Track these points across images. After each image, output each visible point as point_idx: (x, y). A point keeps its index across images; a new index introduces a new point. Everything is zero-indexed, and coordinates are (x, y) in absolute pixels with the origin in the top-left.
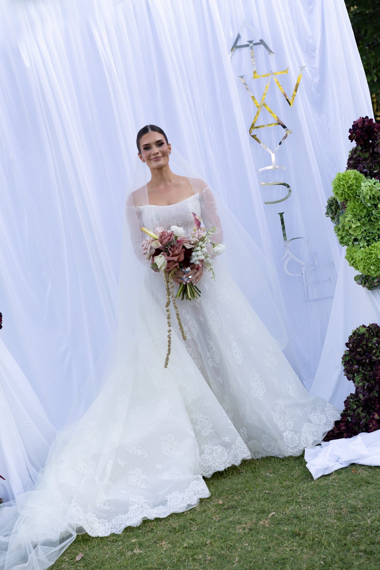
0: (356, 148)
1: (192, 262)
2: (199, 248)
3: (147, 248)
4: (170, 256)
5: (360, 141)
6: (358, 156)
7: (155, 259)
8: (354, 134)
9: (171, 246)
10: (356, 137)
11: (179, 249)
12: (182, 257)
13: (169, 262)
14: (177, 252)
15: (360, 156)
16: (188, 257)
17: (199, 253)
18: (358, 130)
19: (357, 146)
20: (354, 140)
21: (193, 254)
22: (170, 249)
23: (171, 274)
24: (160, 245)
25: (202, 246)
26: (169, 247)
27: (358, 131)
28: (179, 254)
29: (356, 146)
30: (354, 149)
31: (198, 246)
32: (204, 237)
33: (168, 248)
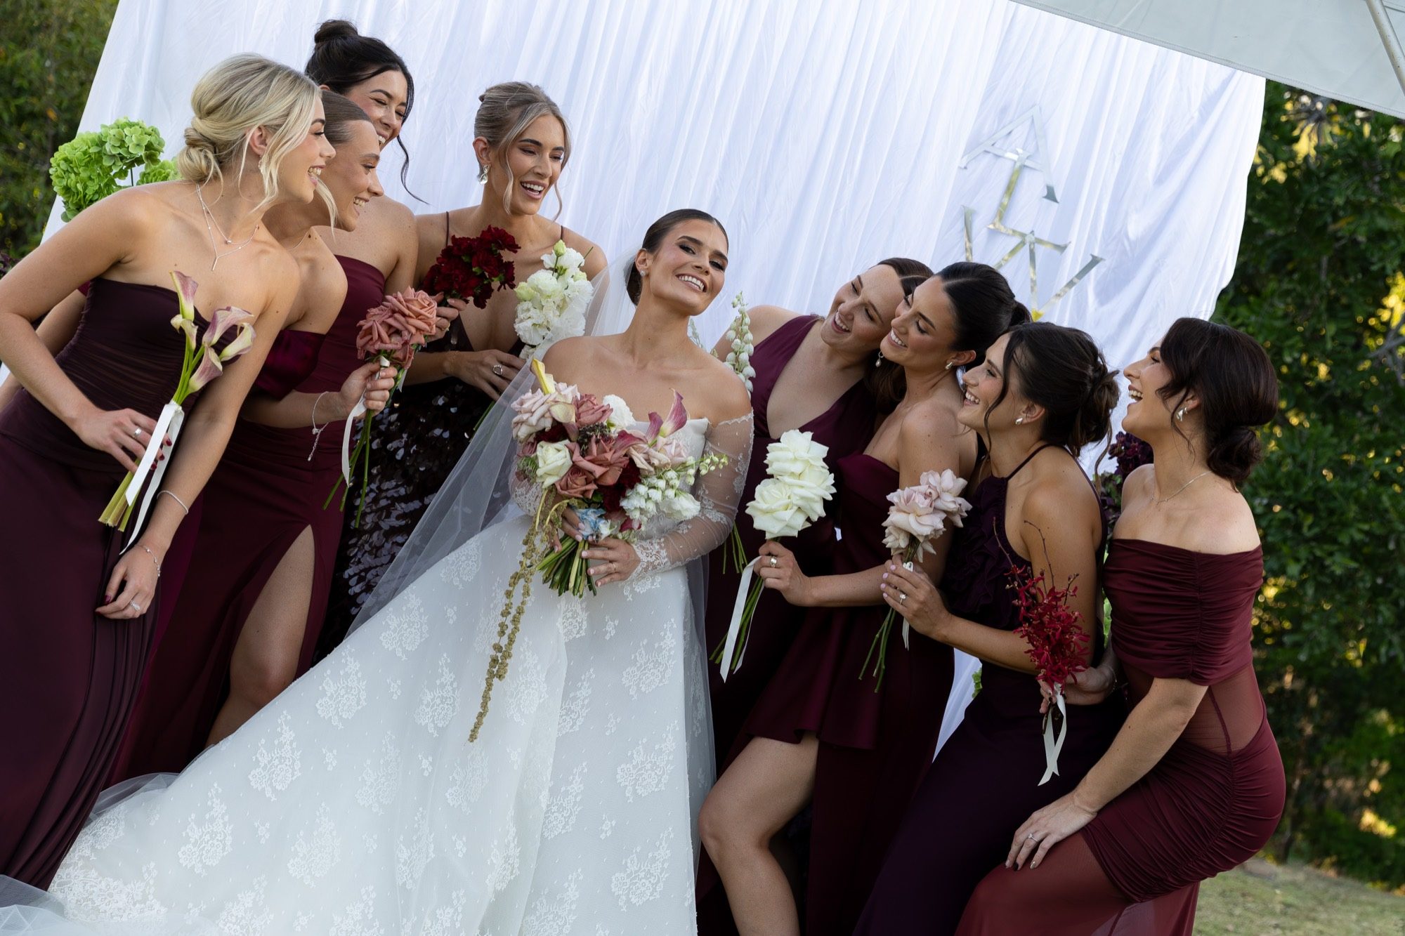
0: (1111, 475)
1: (624, 504)
2: (662, 484)
3: (533, 410)
4: (589, 458)
5: (1128, 465)
6: (1107, 492)
7: (539, 448)
8: (1123, 448)
9: (603, 435)
10: (1123, 454)
11: (614, 452)
12: (611, 480)
13: (575, 469)
14: (609, 456)
15: (1111, 497)
16: (627, 486)
17: (656, 495)
18: (1135, 442)
19: (1117, 473)
20: (1115, 458)
21: (642, 489)
22: (597, 442)
23: (559, 506)
24: (573, 420)
25: (671, 483)
26: (596, 436)
27: (1135, 447)
28: (610, 465)
29: (1113, 472)
30: (1107, 475)
31: (660, 478)
32: (687, 465)
33: (592, 436)
